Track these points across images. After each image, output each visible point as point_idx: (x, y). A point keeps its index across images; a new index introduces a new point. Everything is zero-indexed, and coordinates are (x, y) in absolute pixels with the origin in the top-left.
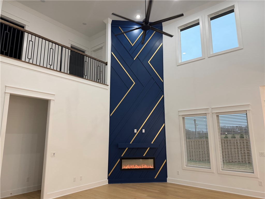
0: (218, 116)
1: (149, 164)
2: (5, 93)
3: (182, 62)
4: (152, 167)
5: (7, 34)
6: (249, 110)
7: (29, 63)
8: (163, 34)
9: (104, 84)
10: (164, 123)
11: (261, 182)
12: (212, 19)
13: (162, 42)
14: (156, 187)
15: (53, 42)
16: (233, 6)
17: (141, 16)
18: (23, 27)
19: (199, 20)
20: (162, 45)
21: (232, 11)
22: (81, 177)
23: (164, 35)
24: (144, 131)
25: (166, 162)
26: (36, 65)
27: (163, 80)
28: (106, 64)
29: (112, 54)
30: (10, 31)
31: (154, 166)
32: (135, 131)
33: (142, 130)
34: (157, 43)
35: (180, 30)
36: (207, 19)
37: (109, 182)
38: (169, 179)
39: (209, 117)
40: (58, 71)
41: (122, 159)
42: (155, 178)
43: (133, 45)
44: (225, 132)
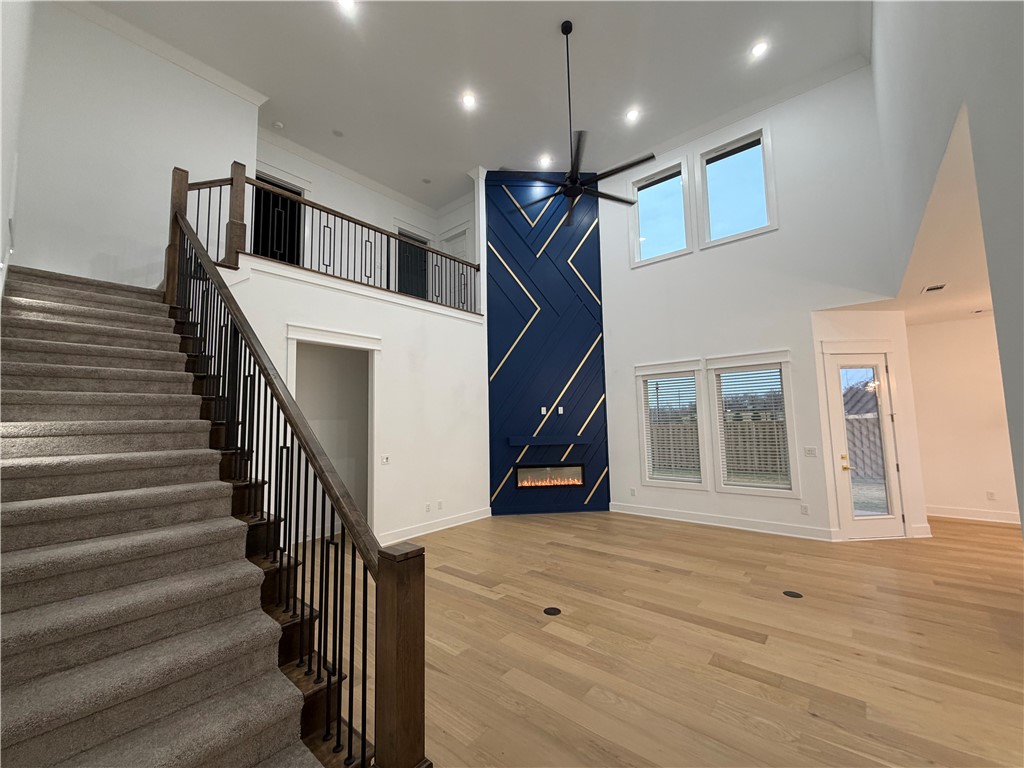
0: (718, 376)
1: (572, 477)
2: (288, 339)
3: (641, 261)
4: (580, 483)
5: (279, 213)
6: (787, 362)
7: (326, 274)
8: (598, 197)
9: (475, 313)
10: (604, 392)
11: (806, 508)
12: (709, 162)
13: (597, 216)
14: (589, 519)
15: (370, 227)
16: (760, 132)
17: (552, 159)
18: (299, 194)
19: (679, 165)
20: (598, 224)
21: (757, 142)
22: (440, 504)
23: (600, 199)
24: (561, 410)
25: (608, 472)
26: (340, 278)
27: (600, 300)
28: (478, 269)
29: (488, 247)
30: (284, 207)
31: (583, 481)
32: (544, 410)
33: (557, 408)
34: (586, 220)
35: (636, 189)
36: (698, 163)
37: (493, 514)
38: (615, 505)
39: (700, 378)
40: (383, 289)
41: (517, 467)
42: (586, 503)
43: (533, 225)
44: (734, 408)
